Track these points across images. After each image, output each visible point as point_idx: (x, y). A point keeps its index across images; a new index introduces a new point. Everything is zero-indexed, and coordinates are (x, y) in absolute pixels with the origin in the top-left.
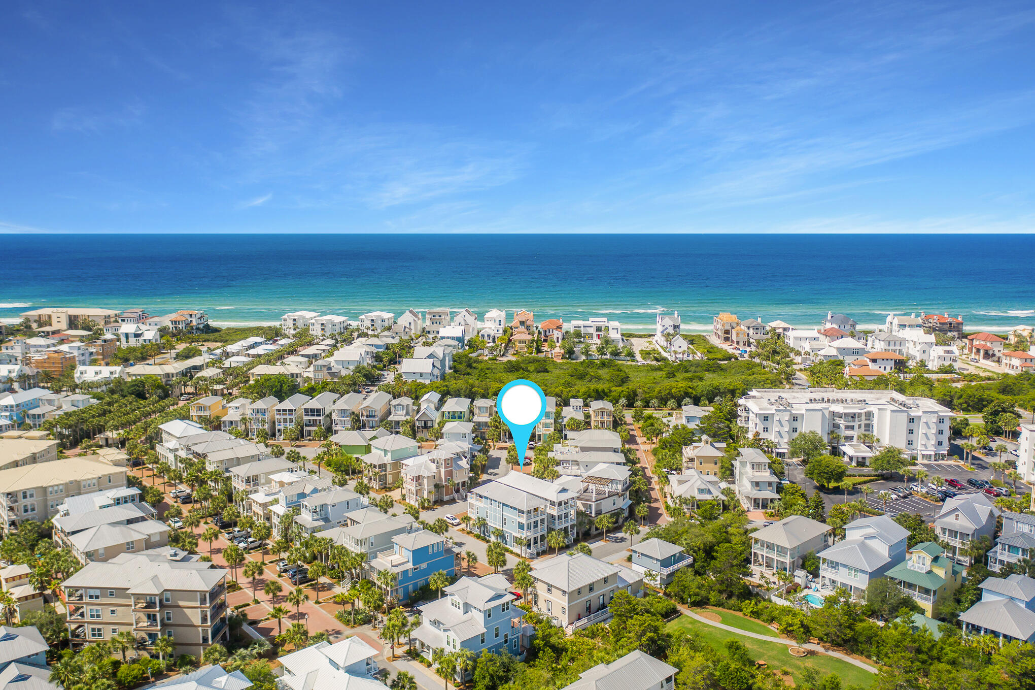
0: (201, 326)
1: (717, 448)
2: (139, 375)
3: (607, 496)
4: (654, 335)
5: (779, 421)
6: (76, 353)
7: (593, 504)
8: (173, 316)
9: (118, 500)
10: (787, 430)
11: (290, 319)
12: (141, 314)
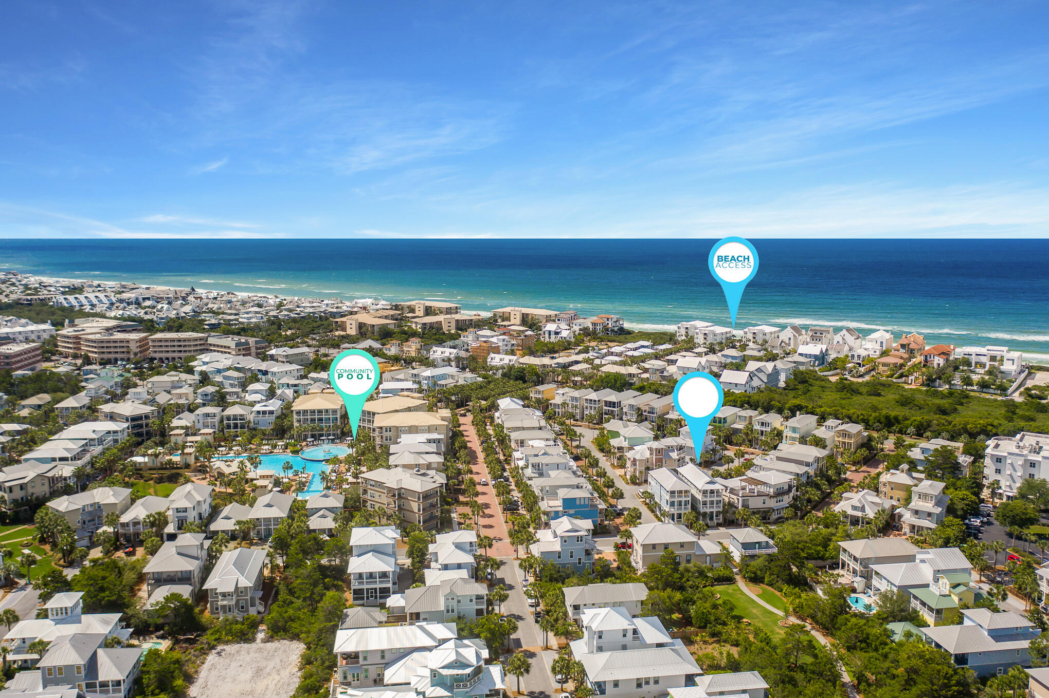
0: (616, 329)
1: (914, 478)
2: (525, 364)
3: (756, 494)
5: (1012, 464)
6: (500, 344)
7: (741, 498)
8: (594, 319)
9: (430, 440)
10: (1019, 474)
11: (683, 327)
12: (573, 315)
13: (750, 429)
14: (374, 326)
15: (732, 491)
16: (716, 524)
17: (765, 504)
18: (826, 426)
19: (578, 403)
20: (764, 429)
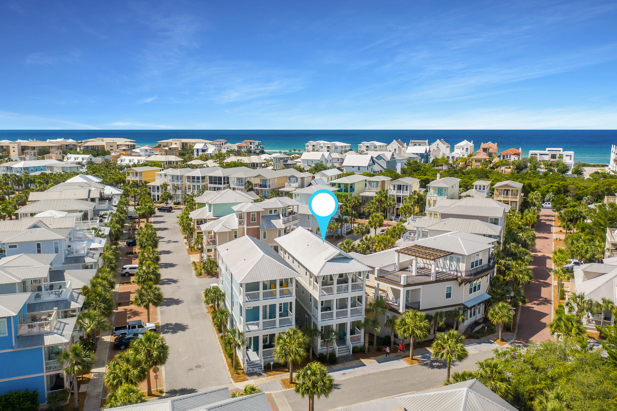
0: (257, 151)
2: (150, 161)
4: (607, 166)
7: (402, 289)
8: (240, 144)
11: (311, 145)
12: (224, 142)
13: (383, 195)
15: (383, 276)
16: (351, 353)
17: (450, 297)
18: (476, 186)
19: (179, 183)
20: (401, 194)
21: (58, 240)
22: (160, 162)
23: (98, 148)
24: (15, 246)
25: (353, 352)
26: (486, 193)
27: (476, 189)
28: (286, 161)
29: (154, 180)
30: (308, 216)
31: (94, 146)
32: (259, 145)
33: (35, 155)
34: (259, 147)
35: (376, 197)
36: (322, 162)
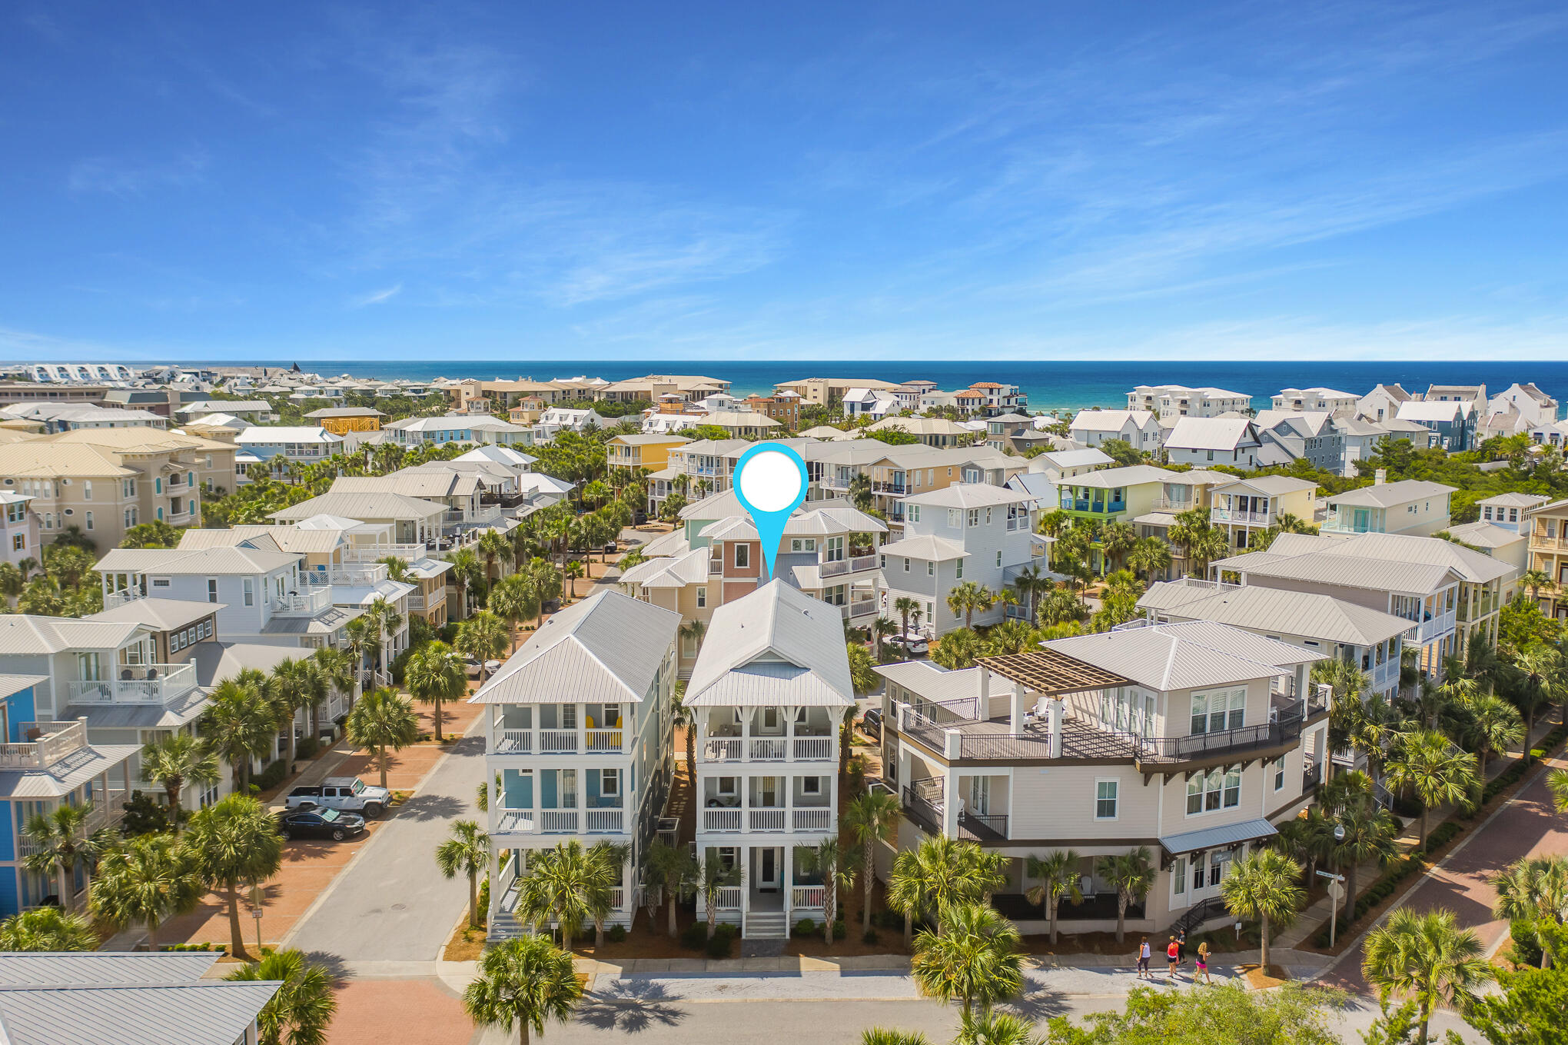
7: (947, 772)
8: (963, 391)
11: (1141, 397)
12: (927, 388)
13: (1197, 523)
14: (505, 393)
16: (788, 937)
17: (1112, 813)
18: (1489, 509)
19: (713, 475)
20: (1247, 522)
21: (252, 575)
22: (726, 427)
23: (637, 396)
24: (166, 583)
25: (793, 932)
26: (1519, 532)
27: (1488, 517)
28: (1021, 432)
29: (665, 467)
30: (931, 564)
31: (626, 393)
32: (1012, 395)
33: (486, 409)
34: (1013, 401)
35: (1173, 527)
36: (1127, 437)
